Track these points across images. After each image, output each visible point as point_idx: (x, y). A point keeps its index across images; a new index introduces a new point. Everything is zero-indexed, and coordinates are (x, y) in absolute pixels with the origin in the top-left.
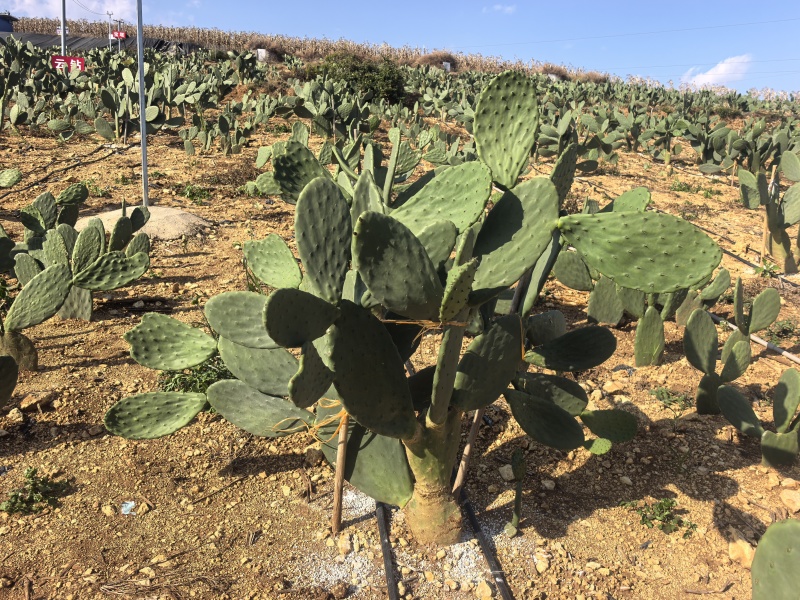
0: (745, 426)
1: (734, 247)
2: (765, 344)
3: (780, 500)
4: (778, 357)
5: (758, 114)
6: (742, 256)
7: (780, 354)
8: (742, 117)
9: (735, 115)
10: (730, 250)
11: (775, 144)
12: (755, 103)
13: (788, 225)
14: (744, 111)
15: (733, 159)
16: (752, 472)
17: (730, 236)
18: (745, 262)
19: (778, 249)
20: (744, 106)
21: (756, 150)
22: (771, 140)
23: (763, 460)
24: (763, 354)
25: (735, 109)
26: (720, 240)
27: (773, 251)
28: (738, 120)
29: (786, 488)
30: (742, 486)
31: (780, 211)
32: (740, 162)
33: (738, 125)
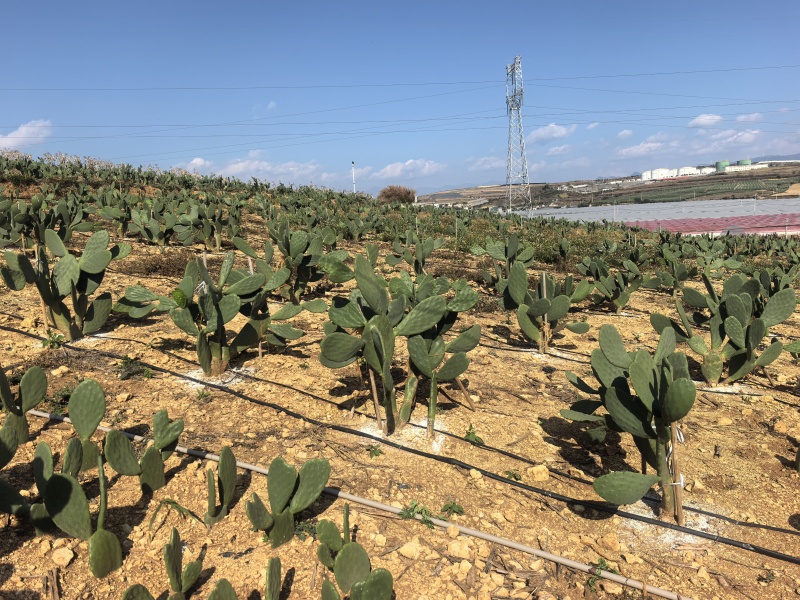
0: (15, 508)
1: (23, 324)
2: (47, 415)
3: (53, 562)
4: (60, 425)
5: (52, 180)
6: (32, 331)
7: (62, 421)
8: (36, 184)
9: (29, 182)
10: (20, 328)
11: (56, 215)
12: (48, 169)
13: (63, 297)
14: (38, 177)
15: (20, 232)
16: (26, 548)
17: (21, 313)
18: (34, 337)
19: (60, 319)
20: (36, 172)
21: (40, 222)
22: (52, 211)
23: (37, 532)
24: (46, 428)
25: (28, 175)
26: (9, 319)
27: (57, 322)
28: (32, 187)
29: (57, 548)
30: (16, 566)
31: (53, 285)
32: (27, 235)
33: (34, 191)
